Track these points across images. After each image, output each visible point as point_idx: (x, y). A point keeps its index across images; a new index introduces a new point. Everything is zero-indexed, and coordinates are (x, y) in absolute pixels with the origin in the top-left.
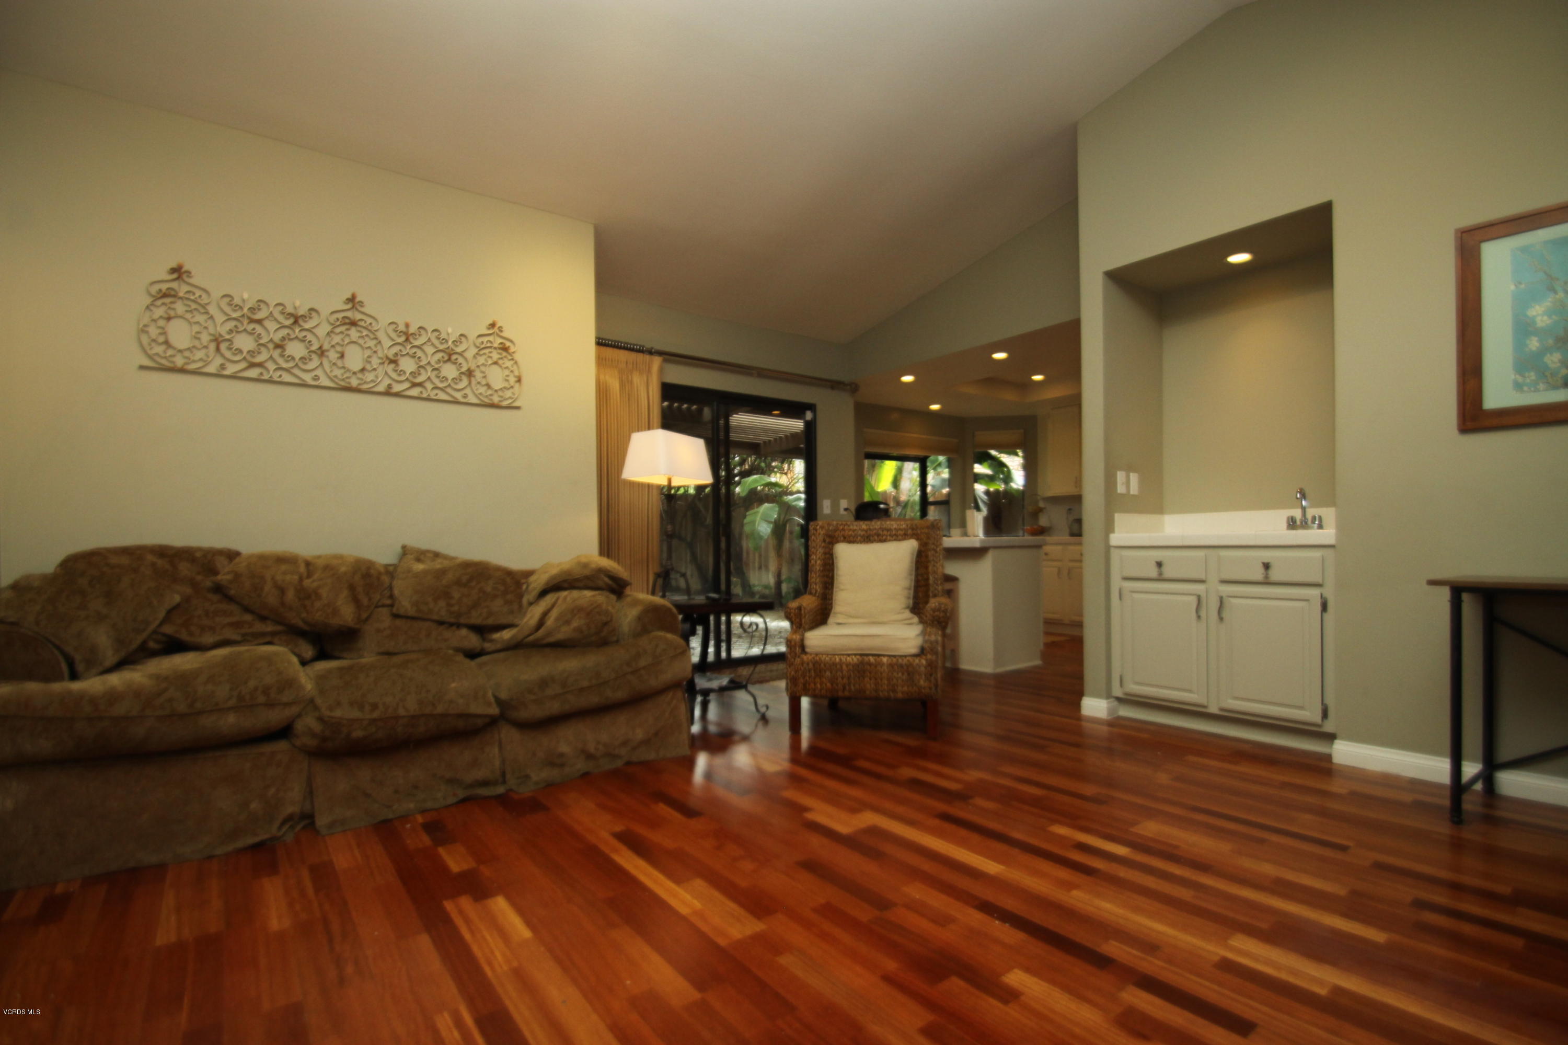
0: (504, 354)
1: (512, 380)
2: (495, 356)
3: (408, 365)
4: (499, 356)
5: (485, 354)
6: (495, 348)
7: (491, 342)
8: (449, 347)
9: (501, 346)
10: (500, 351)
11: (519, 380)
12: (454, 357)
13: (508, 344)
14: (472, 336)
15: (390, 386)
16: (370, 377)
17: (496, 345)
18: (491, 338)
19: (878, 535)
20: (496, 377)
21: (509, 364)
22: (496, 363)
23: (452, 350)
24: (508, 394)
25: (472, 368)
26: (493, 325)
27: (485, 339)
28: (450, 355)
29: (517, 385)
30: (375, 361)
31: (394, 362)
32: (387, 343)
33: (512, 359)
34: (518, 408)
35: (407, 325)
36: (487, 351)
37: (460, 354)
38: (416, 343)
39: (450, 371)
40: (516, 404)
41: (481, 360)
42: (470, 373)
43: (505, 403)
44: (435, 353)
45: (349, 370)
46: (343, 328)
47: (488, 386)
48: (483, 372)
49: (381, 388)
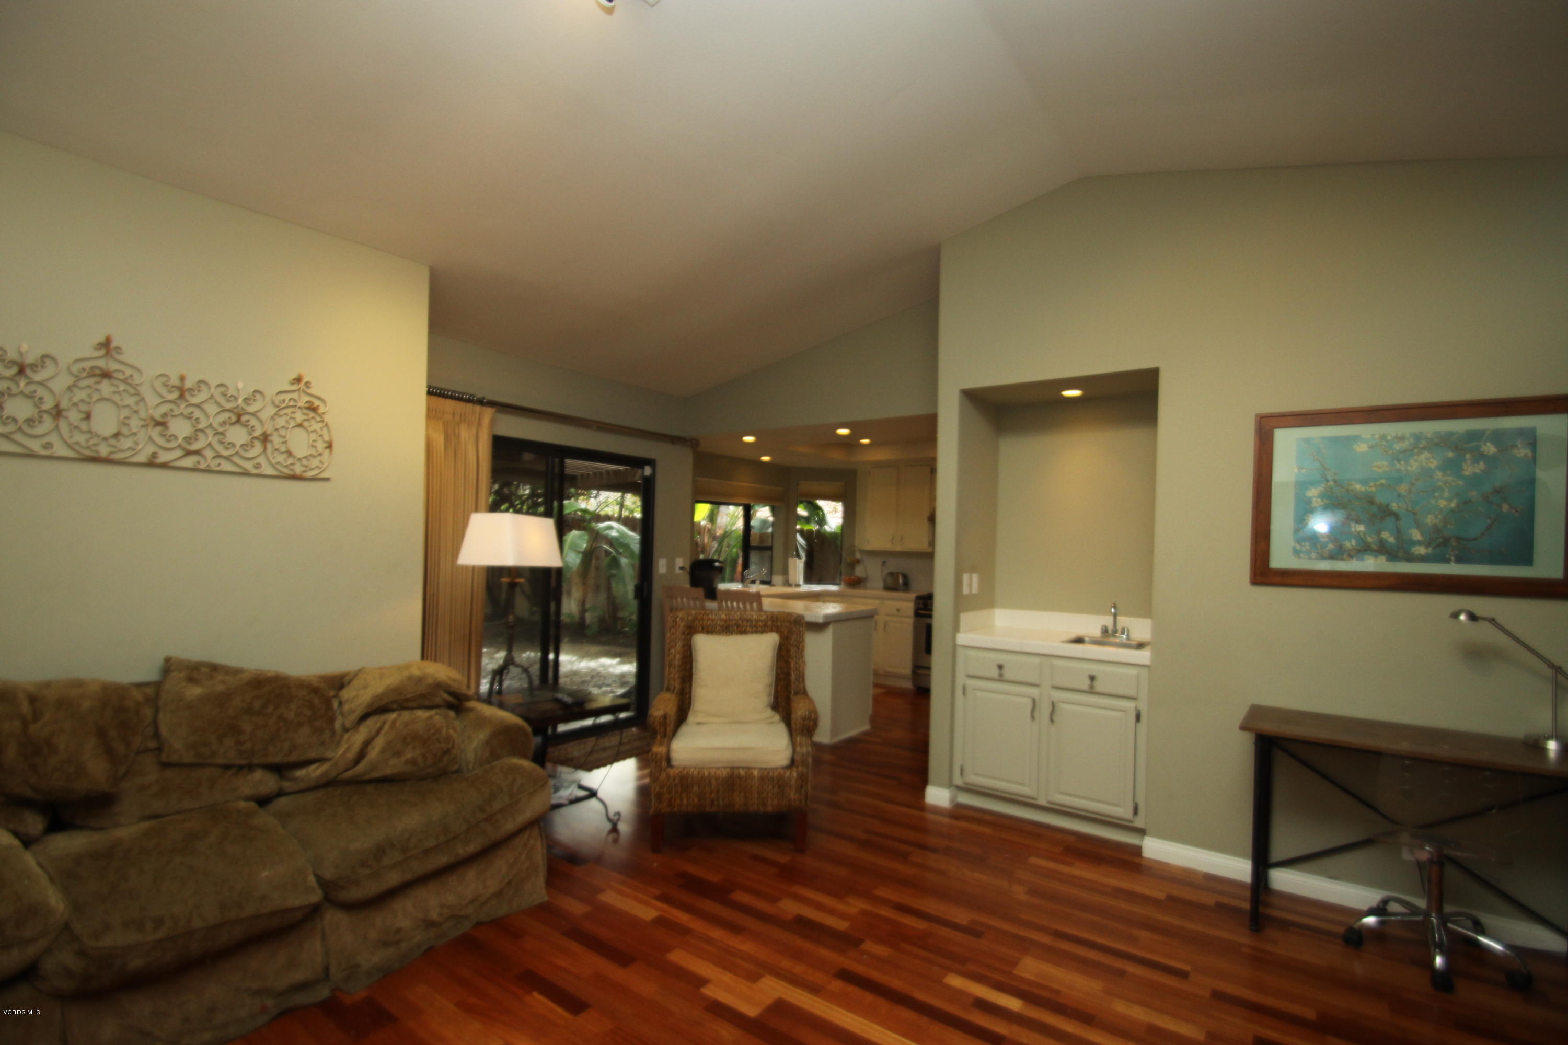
0: (312, 414)
1: (321, 445)
2: (299, 417)
3: (180, 428)
4: (305, 417)
5: (286, 414)
6: (300, 408)
7: (295, 400)
8: (238, 407)
9: (307, 405)
10: (306, 411)
11: (330, 446)
12: (244, 418)
13: (317, 403)
14: (270, 392)
15: (154, 455)
16: (126, 443)
17: (301, 404)
18: (295, 396)
19: (738, 626)
20: (300, 443)
21: (316, 426)
22: (300, 425)
23: (243, 409)
24: (315, 462)
25: (269, 432)
26: (298, 380)
27: (287, 397)
28: (239, 416)
29: (327, 451)
30: (135, 423)
31: (161, 424)
32: (152, 400)
33: (322, 421)
34: (327, 479)
35: (182, 379)
36: (289, 411)
37: (254, 414)
38: (195, 400)
39: (238, 435)
40: (324, 475)
41: (281, 422)
42: (265, 438)
43: (310, 474)
44: (218, 413)
45: (97, 435)
46: (91, 381)
47: (289, 453)
48: (284, 437)
49: (142, 458)
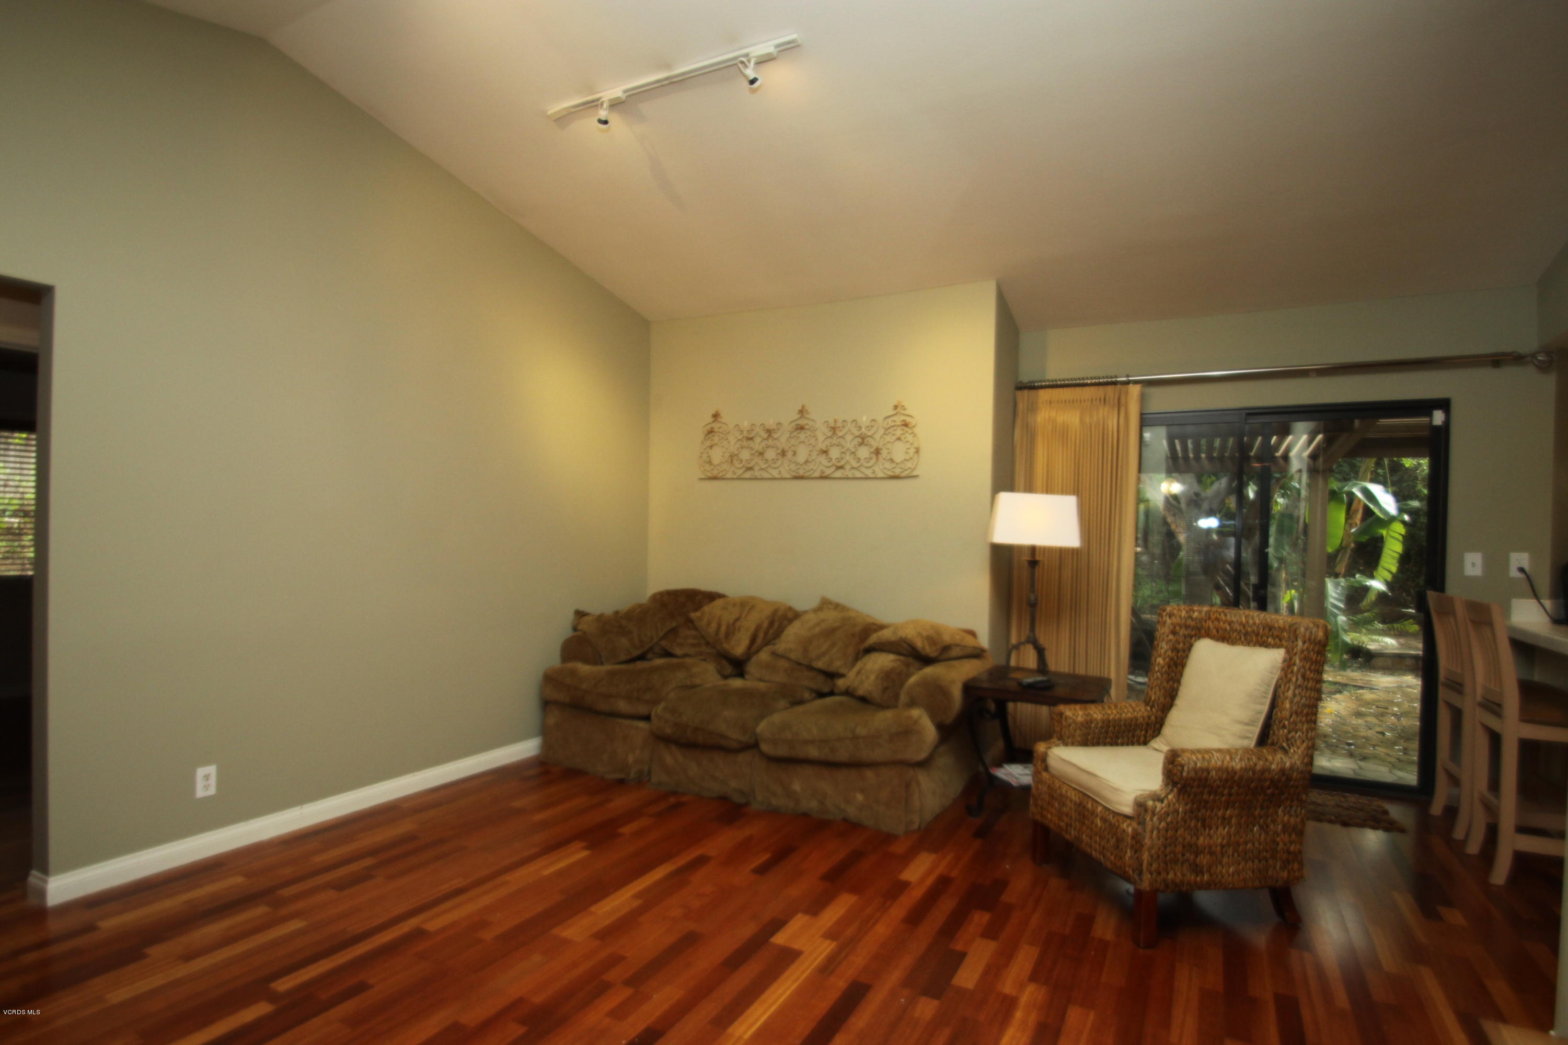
0: (906, 429)
1: (912, 451)
2: (899, 432)
3: (835, 453)
4: (902, 432)
5: (890, 432)
6: (898, 426)
7: (894, 421)
8: (862, 433)
9: (903, 423)
10: (903, 428)
11: (917, 451)
12: (866, 441)
13: (908, 419)
14: (880, 419)
15: (822, 472)
16: (811, 466)
17: (899, 423)
18: (894, 418)
20: (899, 452)
21: (910, 438)
22: (899, 439)
23: (865, 434)
24: (909, 465)
25: (880, 446)
26: (896, 407)
27: (889, 420)
28: (863, 439)
29: (916, 455)
30: (815, 453)
31: (825, 452)
32: (821, 437)
33: (912, 433)
34: (916, 476)
35: (835, 421)
36: (891, 430)
37: (871, 436)
38: (840, 434)
39: (864, 452)
40: (914, 474)
41: (888, 438)
42: (877, 452)
43: (905, 473)
45: (798, 464)
46: (795, 434)
47: (892, 460)
48: (888, 449)
49: (817, 474)
